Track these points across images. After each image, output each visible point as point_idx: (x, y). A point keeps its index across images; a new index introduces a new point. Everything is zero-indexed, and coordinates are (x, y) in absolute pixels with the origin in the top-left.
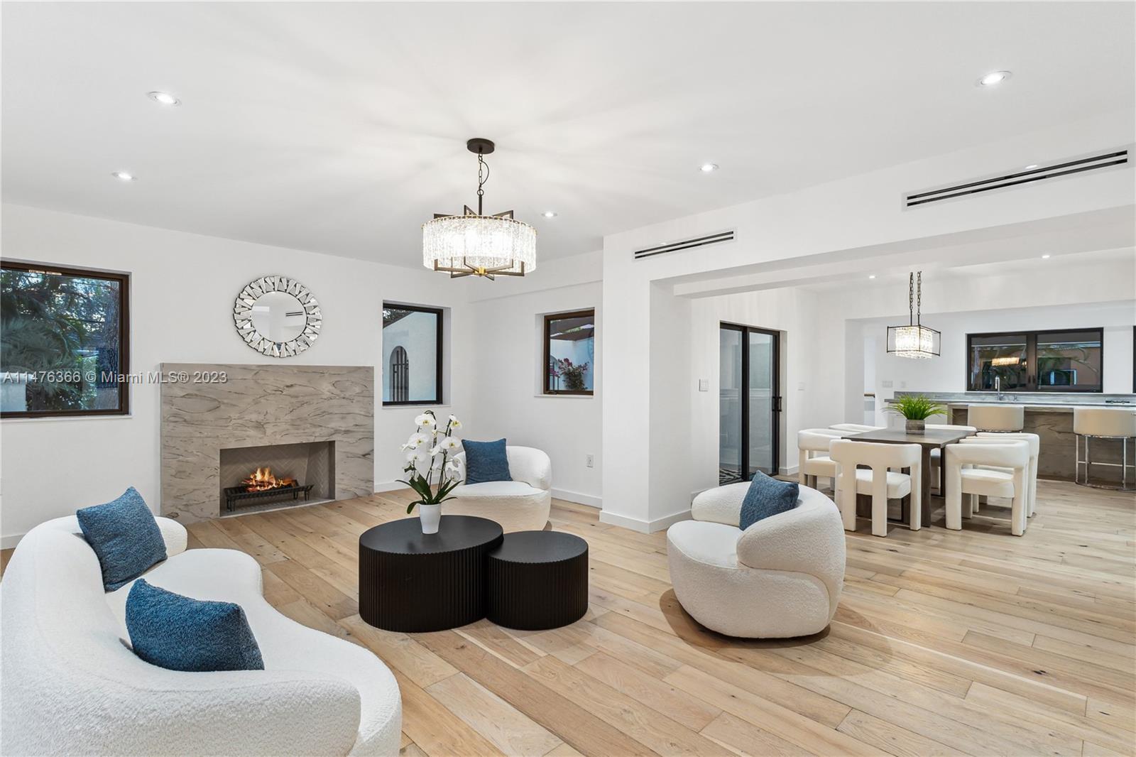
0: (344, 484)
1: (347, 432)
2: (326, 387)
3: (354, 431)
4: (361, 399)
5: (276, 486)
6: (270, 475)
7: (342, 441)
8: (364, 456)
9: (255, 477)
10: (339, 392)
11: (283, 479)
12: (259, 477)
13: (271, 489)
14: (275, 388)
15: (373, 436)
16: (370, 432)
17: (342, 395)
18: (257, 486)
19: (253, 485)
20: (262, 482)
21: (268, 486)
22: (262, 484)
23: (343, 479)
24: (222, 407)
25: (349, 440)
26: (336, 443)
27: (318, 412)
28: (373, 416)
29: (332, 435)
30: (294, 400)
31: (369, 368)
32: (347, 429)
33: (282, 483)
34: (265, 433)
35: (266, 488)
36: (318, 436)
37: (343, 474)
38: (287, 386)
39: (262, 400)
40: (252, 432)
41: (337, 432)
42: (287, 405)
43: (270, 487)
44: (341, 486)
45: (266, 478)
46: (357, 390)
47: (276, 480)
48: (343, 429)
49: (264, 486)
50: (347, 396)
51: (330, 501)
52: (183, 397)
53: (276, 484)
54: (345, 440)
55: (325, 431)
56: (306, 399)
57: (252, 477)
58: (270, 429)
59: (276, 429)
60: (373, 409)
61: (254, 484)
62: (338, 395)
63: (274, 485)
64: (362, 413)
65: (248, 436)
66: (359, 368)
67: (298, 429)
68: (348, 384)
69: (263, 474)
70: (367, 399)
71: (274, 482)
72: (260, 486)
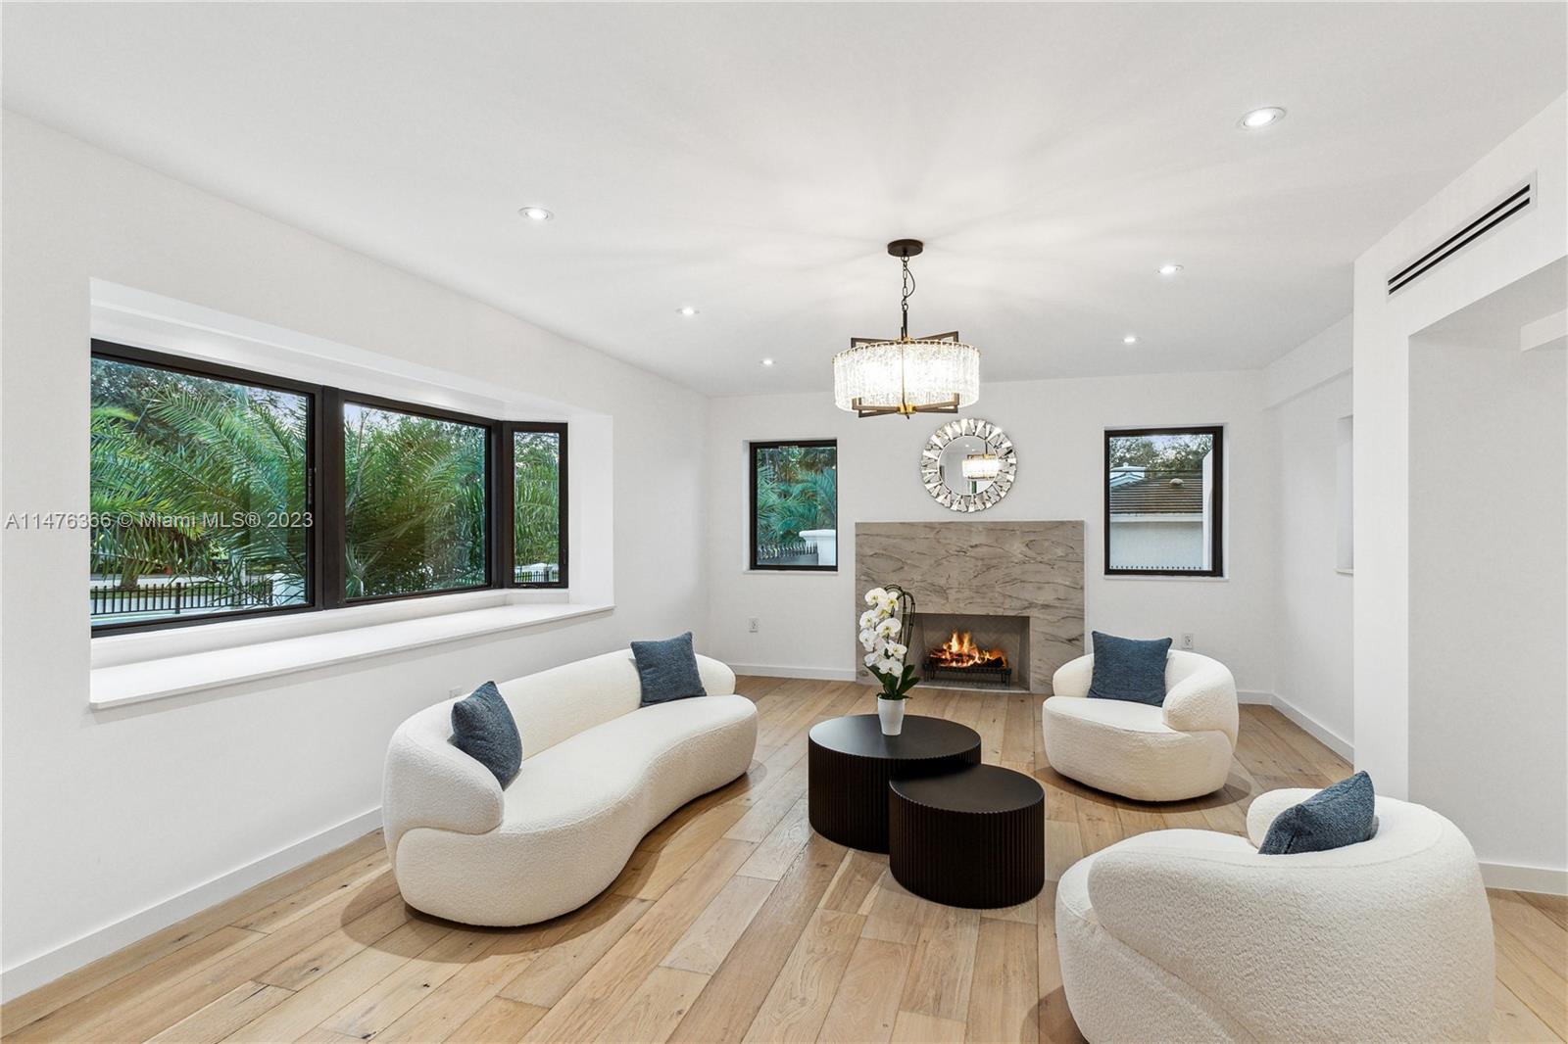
0: (1040, 673)
1: (1046, 606)
2: (1016, 548)
3: (1056, 607)
4: (1064, 564)
5: (979, 662)
6: (971, 644)
7: (1038, 618)
8: (1070, 641)
9: (950, 647)
10: (1034, 555)
11: (990, 652)
12: (955, 647)
13: (972, 665)
14: (958, 549)
15: (1083, 615)
16: (1078, 610)
17: (1039, 559)
18: (952, 661)
19: (946, 659)
20: (960, 655)
21: (968, 661)
22: (959, 657)
23: (1039, 667)
24: (906, 568)
25: (1049, 617)
26: (1031, 620)
27: (1007, 579)
28: (1082, 588)
29: (1025, 608)
30: (980, 563)
31: (1077, 522)
32: (1045, 603)
33: (987, 656)
34: (947, 598)
35: (965, 665)
36: (1010, 609)
37: (1040, 660)
38: (972, 547)
39: (944, 561)
40: (935, 598)
41: (1031, 605)
42: (971, 569)
43: (971, 662)
44: (1038, 676)
45: (966, 649)
46: (1060, 552)
47: (980, 652)
48: (1041, 603)
49: (963, 662)
50: (1046, 559)
51: (1024, 692)
52: (872, 556)
53: (979, 659)
54: (1041, 616)
55: (1017, 604)
56: (995, 562)
57: (945, 647)
58: (952, 594)
59: (959, 596)
60: (1083, 578)
61: (948, 656)
62: (1034, 559)
63: (977, 660)
64: (1067, 583)
65: (930, 601)
66: (1062, 523)
67: (984, 598)
68: (1046, 544)
69: (961, 642)
70: (1073, 566)
71: (977, 656)
72: (957, 661)
